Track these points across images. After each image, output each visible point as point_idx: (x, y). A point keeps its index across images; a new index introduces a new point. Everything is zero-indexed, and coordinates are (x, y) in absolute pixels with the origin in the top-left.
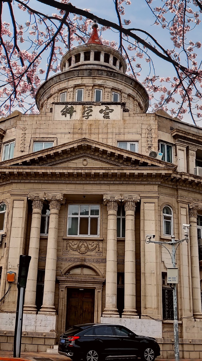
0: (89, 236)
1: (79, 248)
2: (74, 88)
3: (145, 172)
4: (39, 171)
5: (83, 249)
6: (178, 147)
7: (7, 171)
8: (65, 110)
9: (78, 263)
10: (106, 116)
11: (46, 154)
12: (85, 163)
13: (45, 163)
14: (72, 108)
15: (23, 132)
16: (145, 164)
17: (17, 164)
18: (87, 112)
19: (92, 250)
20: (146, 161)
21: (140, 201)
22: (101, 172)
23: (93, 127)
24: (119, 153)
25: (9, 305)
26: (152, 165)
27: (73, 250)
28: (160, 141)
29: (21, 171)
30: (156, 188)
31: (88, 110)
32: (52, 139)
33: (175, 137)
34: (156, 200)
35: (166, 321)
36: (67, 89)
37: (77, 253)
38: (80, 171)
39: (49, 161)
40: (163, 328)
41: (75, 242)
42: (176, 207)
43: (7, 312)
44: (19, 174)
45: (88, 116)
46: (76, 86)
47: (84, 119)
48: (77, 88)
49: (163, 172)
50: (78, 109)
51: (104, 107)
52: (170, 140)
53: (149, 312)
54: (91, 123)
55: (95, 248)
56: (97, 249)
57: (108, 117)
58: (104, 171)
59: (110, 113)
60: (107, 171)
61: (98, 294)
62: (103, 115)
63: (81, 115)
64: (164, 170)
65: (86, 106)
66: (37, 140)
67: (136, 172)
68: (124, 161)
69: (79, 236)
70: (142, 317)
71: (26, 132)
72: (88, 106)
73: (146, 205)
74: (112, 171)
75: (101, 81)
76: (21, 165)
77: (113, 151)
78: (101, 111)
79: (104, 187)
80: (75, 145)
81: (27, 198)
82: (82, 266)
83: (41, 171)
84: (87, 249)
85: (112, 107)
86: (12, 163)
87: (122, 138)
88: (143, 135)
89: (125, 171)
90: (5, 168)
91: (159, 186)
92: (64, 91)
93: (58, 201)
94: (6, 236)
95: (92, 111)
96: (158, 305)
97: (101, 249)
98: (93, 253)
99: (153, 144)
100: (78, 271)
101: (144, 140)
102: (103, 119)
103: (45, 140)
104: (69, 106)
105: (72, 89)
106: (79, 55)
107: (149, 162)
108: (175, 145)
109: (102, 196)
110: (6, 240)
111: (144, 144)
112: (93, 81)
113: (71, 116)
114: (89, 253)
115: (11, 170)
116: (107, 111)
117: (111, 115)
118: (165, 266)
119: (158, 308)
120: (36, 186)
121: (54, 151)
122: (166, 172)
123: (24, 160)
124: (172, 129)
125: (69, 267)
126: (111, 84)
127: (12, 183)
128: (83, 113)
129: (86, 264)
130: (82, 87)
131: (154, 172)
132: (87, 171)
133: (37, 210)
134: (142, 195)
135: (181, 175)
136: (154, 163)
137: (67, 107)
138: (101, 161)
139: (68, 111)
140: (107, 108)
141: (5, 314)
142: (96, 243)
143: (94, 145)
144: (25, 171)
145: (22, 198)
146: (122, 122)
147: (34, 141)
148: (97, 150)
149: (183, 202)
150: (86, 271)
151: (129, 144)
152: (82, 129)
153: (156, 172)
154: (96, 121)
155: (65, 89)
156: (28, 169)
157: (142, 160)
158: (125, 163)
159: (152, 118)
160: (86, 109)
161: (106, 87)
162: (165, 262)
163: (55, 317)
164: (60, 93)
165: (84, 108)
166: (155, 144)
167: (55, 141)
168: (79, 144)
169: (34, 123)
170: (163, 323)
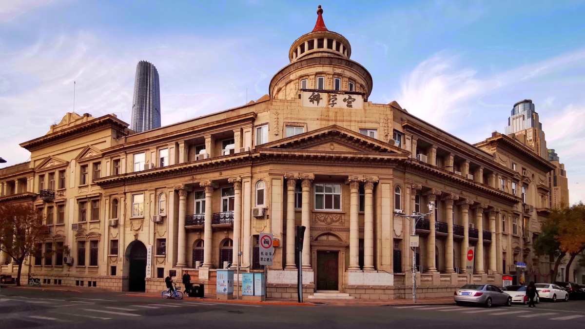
0: (333, 210)
1: (325, 220)
2: (315, 76)
3: (386, 157)
4: (296, 154)
5: (329, 220)
6: (406, 136)
7: (267, 153)
8: (312, 97)
9: (326, 232)
10: (349, 106)
11: (301, 138)
12: (332, 147)
13: (298, 146)
14: (319, 95)
15: (276, 117)
16: (385, 150)
17: (276, 147)
18: (332, 100)
19: (336, 222)
20: (386, 148)
21: (378, 181)
22: (350, 156)
23: (338, 115)
24: (364, 139)
25: (275, 265)
26: (391, 152)
27: (321, 221)
28: (394, 130)
29: (280, 153)
30: (391, 171)
31: (333, 98)
32: (302, 125)
33: (404, 127)
34: (391, 182)
35: (396, 274)
36: (308, 76)
37: (324, 224)
38: (331, 155)
39: (302, 145)
40: (394, 278)
41: (322, 215)
42: (403, 186)
43: (275, 270)
44: (279, 156)
45: (333, 104)
46: (317, 74)
47: (330, 106)
48: (318, 75)
49: (400, 158)
50: (324, 96)
51: (347, 96)
52: (400, 129)
53: (384, 267)
54: (336, 110)
55: (338, 221)
56: (340, 221)
57: (351, 106)
58: (352, 156)
59: (352, 102)
60: (354, 156)
61: (342, 256)
62: (346, 103)
63: (327, 103)
64: (401, 156)
65: (331, 94)
66: (289, 124)
67: (379, 157)
68: (367, 147)
69: (325, 210)
70: (379, 271)
71: (279, 116)
72: (333, 94)
73: (383, 185)
74: (359, 156)
75: (340, 70)
76: (279, 148)
77: (359, 138)
78: (345, 100)
79: (349, 170)
80: (326, 131)
81: (284, 178)
82: (328, 234)
83: (297, 154)
84: (333, 221)
85: (354, 96)
86: (272, 146)
87: (363, 126)
88: (381, 124)
89: (369, 156)
90: (266, 150)
91: (394, 169)
92: (305, 78)
93: (310, 180)
94: (267, 209)
95: (336, 99)
96: (391, 263)
97: (343, 221)
98: (337, 224)
99: (389, 132)
100: (324, 238)
101: (382, 129)
102: (346, 107)
103: (296, 124)
104: (316, 93)
105: (314, 76)
106: (313, 41)
107: (389, 149)
108: (404, 134)
109: (347, 177)
110: (268, 213)
111: (382, 133)
112: (334, 70)
113: (318, 103)
114: (334, 224)
115: (271, 153)
116: (350, 100)
117: (353, 104)
118: (395, 234)
119: (391, 265)
120: (290, 167)
121: (308, 136)
122: (403, 158)
123: (282, 143)
124: (402, 120)
125: (318, 235)
126: (348, 73)
127: (269, 164)
128: (329, 101)
129: (332, 232)
130: (323, 75)
131: (393, 158)
132: (337, 155)
133: (291, 188)
134: (380, 177)
135: (411, 161)
136: (393, 150)
137: (314, 94)
138: (347, 146)
139: (315, 99)
140: (350, 98)
141: (273, 271)
142: (339, 215)
143: (343, 132)
144: (283, 153)
145: (280, 177)
146: (363, 111)
147: (286, 126)
148: (345, 136)
149: (408, 183)
150: (331, 238)
151: (369, 131)
152: (329, 116)
153: (394, 157)
154: (341, 109)
155: (306, 76)
156: (286, 151)
157: (383, 147)
158: (367, 149)
159: (388, 109)
160: (332, 97)
161: (345, 77)
162: (396, 231)
163: (313, 272)
164: (300, 79)
165: (329, 96)
166: (391, 133)
167: (305, 126)
168: (330, 130)
169: (286, 108)
170: (394, 275)
